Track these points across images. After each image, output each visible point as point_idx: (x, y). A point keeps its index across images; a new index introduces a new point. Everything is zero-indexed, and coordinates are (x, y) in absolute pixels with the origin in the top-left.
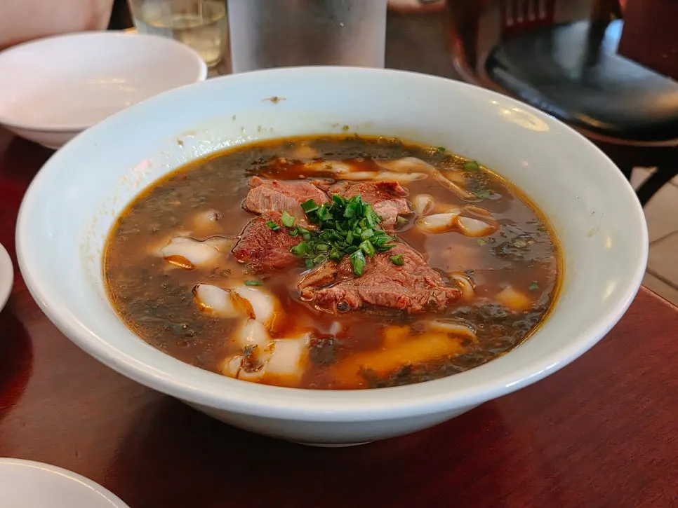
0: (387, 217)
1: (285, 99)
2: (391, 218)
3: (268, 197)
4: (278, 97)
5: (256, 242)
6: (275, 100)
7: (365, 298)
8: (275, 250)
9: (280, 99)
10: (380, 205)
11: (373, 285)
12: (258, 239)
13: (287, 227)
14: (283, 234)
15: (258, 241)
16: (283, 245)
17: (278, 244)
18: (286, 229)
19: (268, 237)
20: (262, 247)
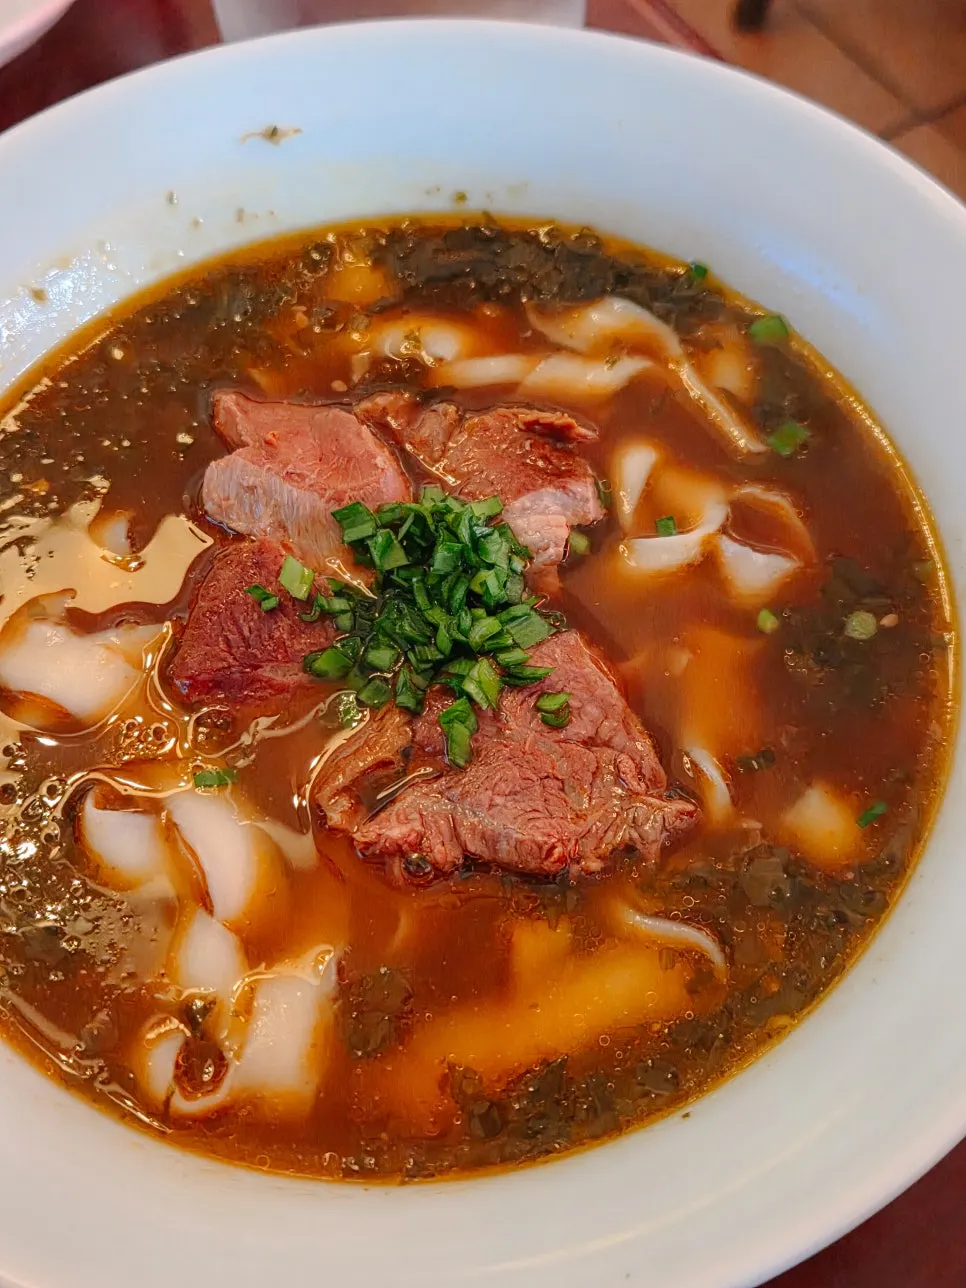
0: (541, 544)
1: (297, 131)
2: (551, 551)
3: (252, 489)
4: (280, 126)
5: (222, 646)
6: (273, 134)
7: (472, 848)
8: (266, 672)
9: (285, 134)
10: (525, 500)
11: (491, 806)
12: (226, 636)
13: (294, 600)
14: (284, 623)
15: (227, 641)
16: (286, 651)
17: (274, 651)
18: (294, 605)
19: (250, 628)
20: (235, 663)
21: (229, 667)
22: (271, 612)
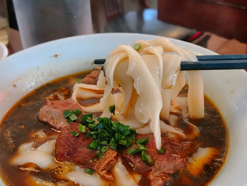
4: (57, 54)
5: (67, 146)
6: (56, 56)
8: (79, 149)
9: (58, 55)
12: (68, 144)
13: (82, 133)
14: (81, 138)
15: (68, 145)
16: (83, 145)
17: (80, 145)
18: (82, 135)
19: (73, 141)
20: (71, 149)
21: (70, 150)
22: (78, 137)
